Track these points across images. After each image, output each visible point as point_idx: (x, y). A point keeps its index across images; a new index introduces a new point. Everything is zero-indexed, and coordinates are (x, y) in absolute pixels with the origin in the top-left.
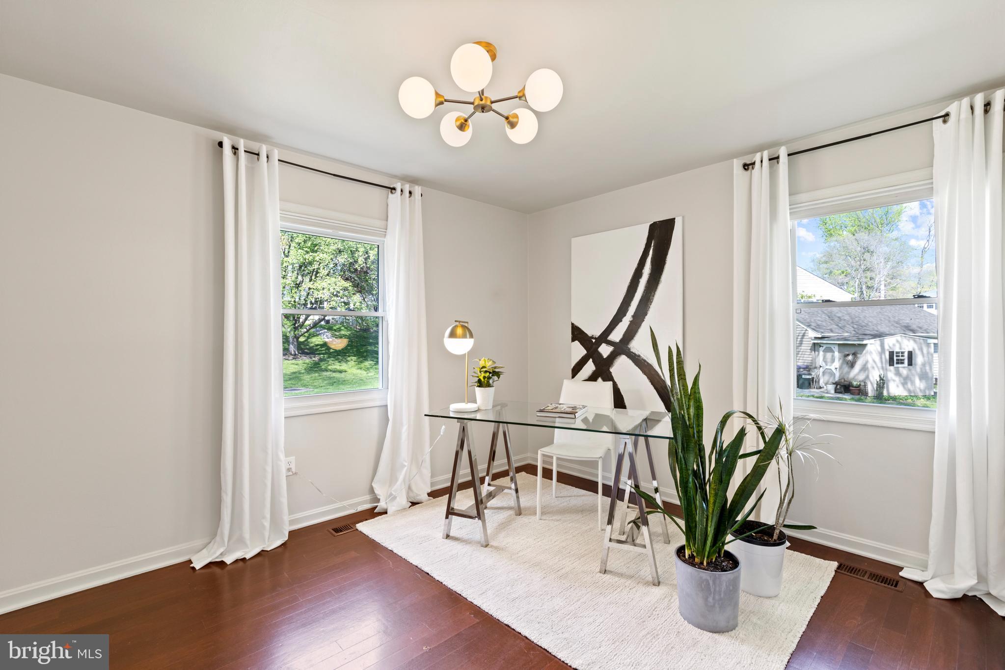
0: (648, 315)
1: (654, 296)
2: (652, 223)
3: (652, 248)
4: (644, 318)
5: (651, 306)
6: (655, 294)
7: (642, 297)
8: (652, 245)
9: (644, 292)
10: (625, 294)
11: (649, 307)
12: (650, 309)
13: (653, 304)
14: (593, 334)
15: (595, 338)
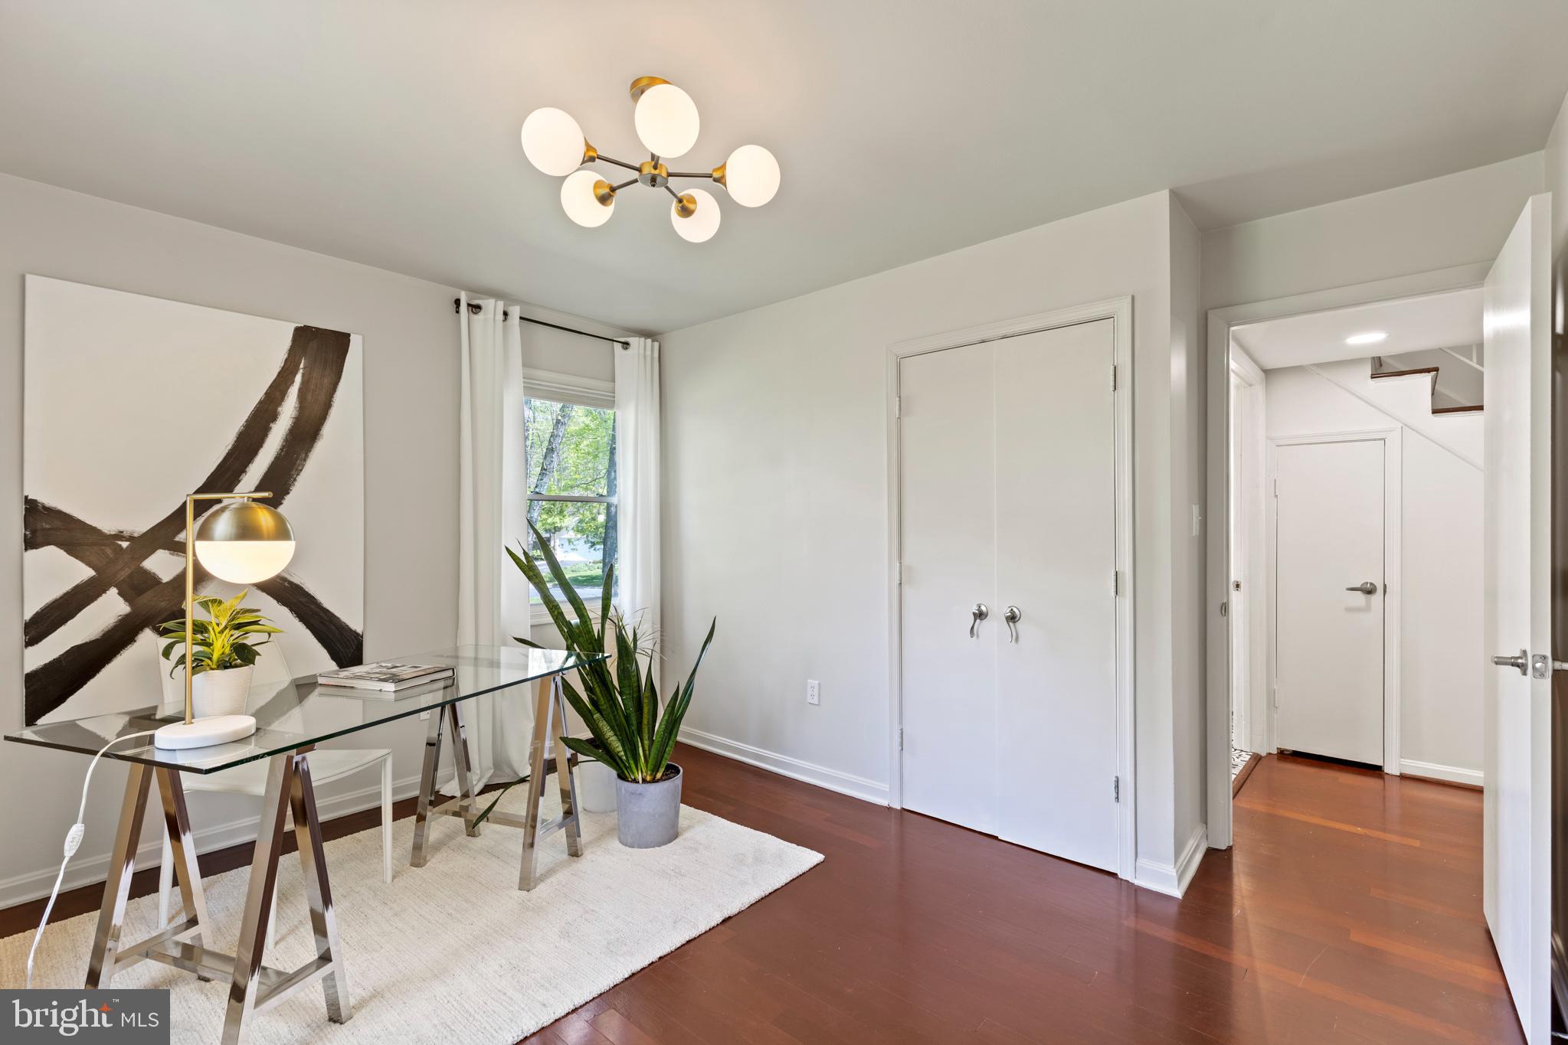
0: (291, 493)
1: (305, 460)
2: (300, 325)
3: (301, 371)
4: (283, 498)
5: (299, 478)
6: (307, 456)
7: (276, 458)
8: (302, 366)
9: (281, 449)
10: (230, 447)
11: (295, 480)
12: (296, 483)
13: (302, 473)
14: (121, 529)
15: (131, 538)
